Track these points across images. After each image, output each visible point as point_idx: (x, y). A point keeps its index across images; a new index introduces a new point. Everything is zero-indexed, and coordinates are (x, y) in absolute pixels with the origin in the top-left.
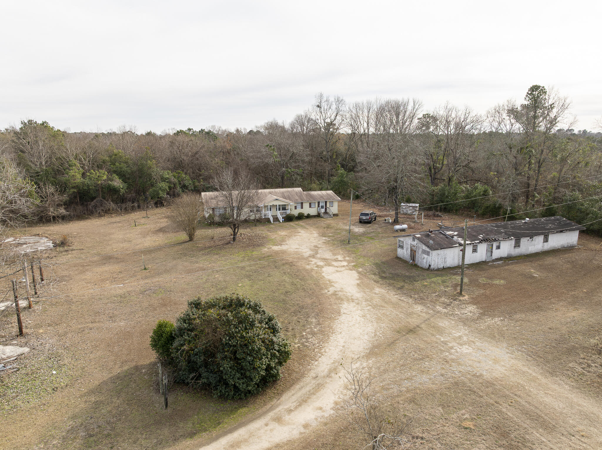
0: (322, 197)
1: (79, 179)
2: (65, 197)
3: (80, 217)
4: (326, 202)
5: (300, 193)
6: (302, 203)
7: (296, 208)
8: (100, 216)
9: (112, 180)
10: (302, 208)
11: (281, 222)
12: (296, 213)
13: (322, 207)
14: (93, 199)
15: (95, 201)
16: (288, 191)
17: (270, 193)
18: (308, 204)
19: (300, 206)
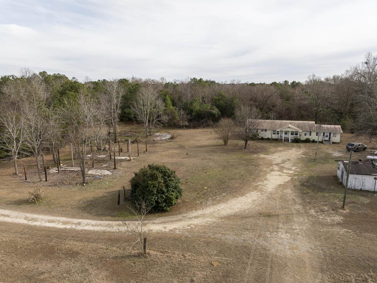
0: (328, 129)
1: (198, 108)
2: (189, 117)
3: (195, 127)
4: (330, 134)
5: (312, 125)
6: (311, 132)
7: (305, 134)
8: (204, 127)
9: (212, 109)
10: (310, 135)
11: (290, 142)
12: (303, 138)
13: (327, 136)
14: (203, 118)
15: (203, 120)
16: (304, 123)
17: (290, 123)
18: (315, 134)
19: (309, 134)
